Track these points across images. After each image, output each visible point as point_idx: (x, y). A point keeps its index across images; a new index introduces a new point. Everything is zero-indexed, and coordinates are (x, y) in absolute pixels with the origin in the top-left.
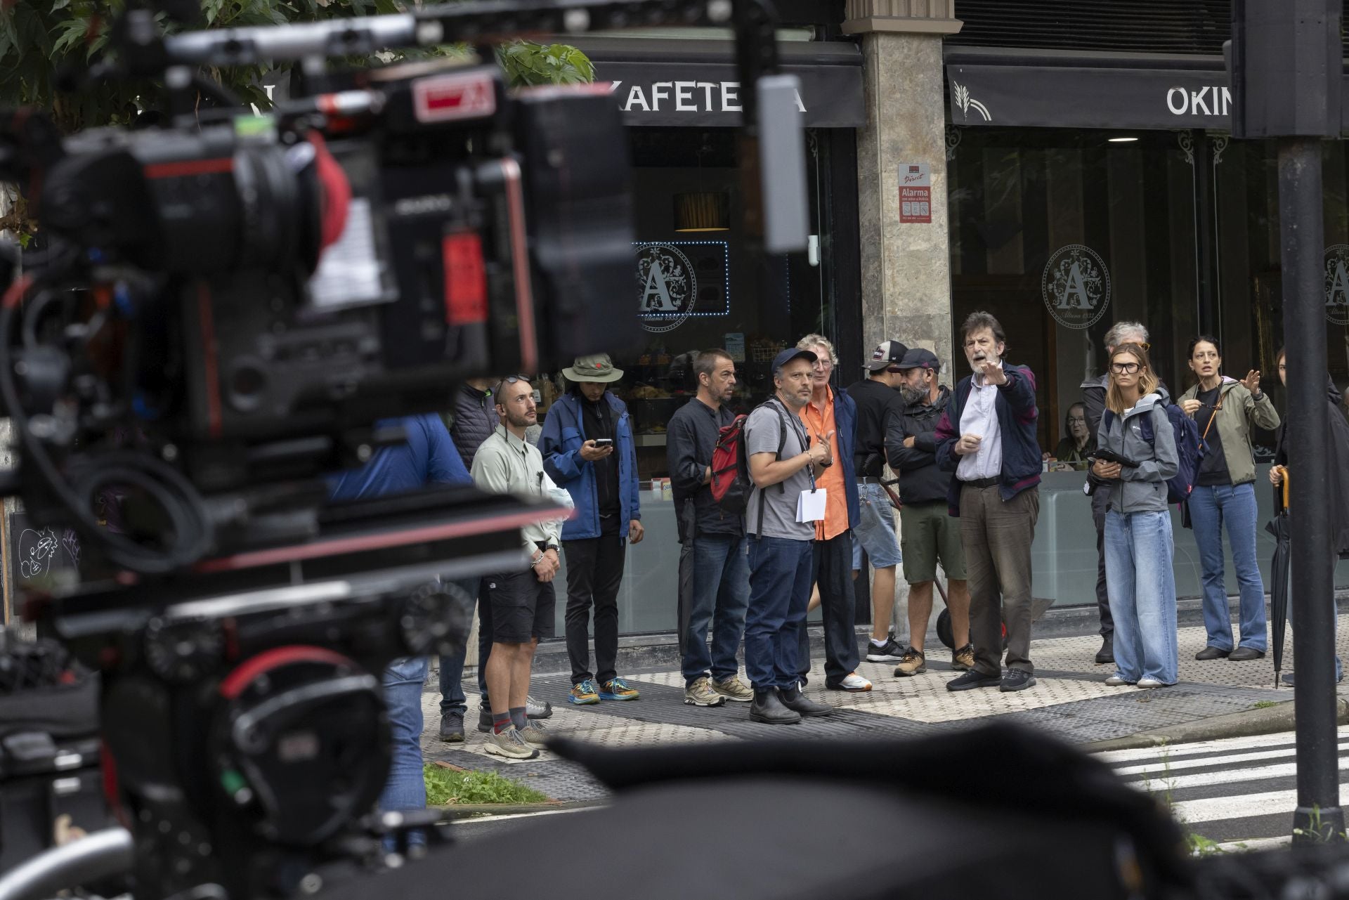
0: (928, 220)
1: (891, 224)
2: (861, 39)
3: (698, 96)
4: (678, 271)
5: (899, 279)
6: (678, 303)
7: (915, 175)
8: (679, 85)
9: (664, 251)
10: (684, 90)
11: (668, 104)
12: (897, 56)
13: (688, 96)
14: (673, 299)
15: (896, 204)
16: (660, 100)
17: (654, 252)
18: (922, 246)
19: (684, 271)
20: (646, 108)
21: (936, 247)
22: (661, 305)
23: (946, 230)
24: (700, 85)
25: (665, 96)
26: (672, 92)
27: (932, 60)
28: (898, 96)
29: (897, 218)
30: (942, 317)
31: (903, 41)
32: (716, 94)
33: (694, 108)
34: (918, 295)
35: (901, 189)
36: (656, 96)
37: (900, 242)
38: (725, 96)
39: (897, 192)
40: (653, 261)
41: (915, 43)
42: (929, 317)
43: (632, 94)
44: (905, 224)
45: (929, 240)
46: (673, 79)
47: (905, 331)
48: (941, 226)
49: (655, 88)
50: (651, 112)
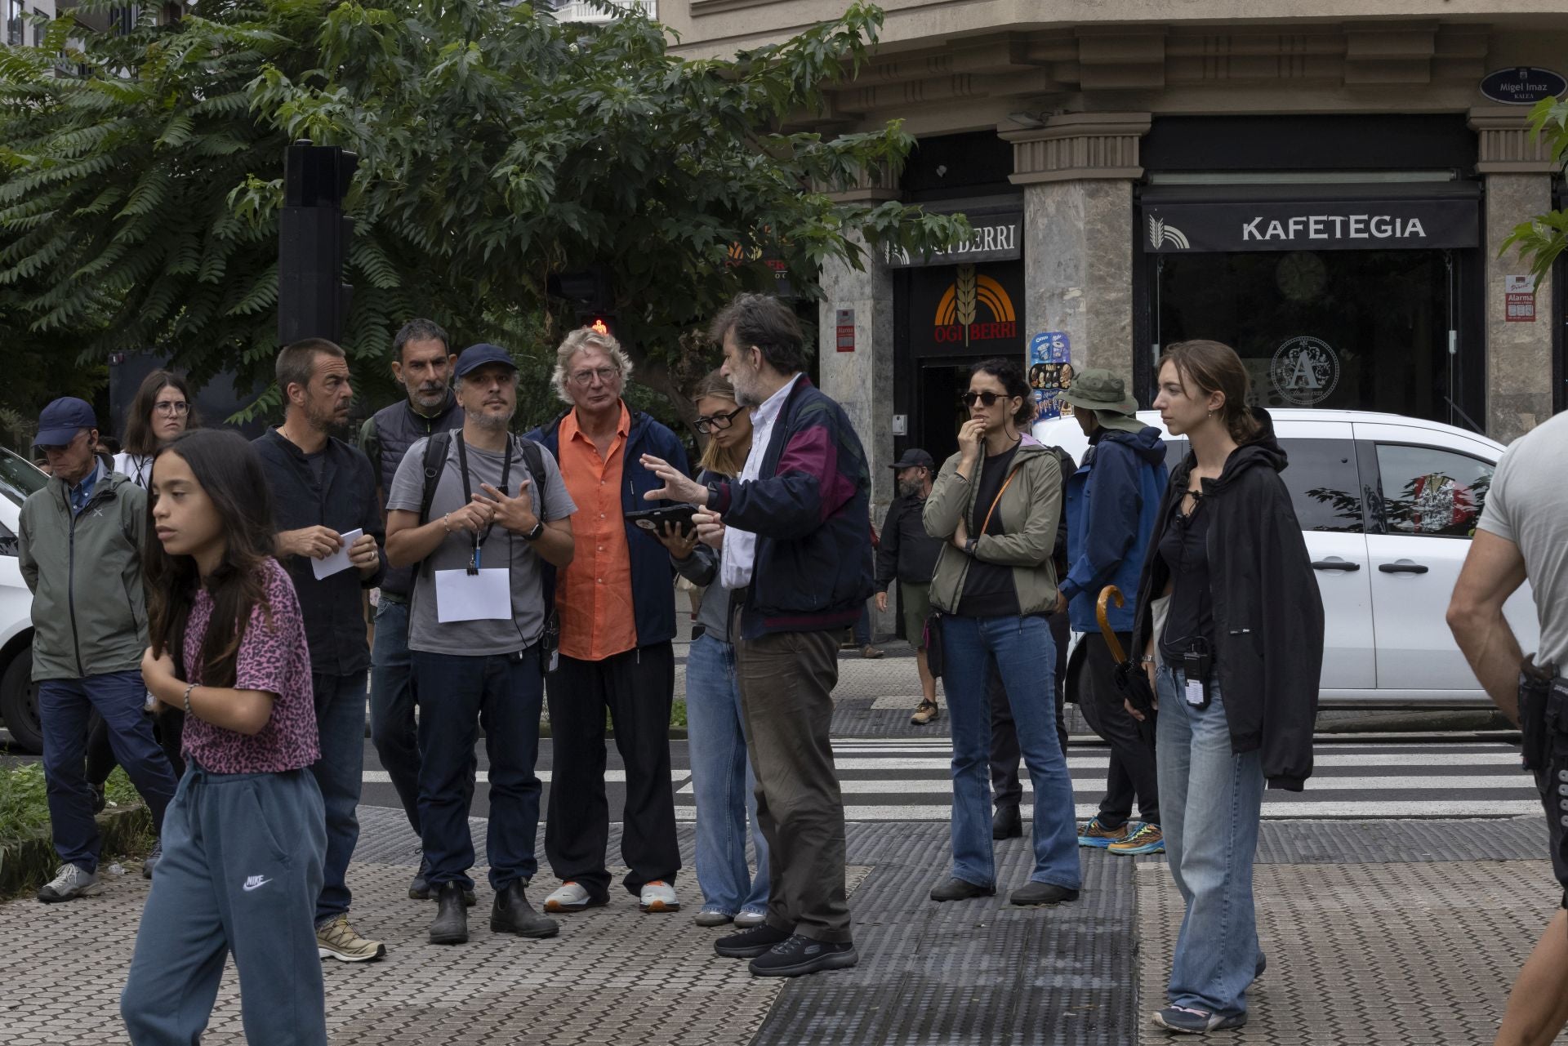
0: (1533, 319)
1: (1497, 323)
2: (1482, 178)
3: (1329, 227)
4: (1323, 358)
5: (1503, 366)
6: (1323, 382)
7: (1521, 284)
8: (1312, 219)
9: (1311, 344)
10: (1316, 222)
11: (1302, 234)
12: (1507, 190)
13: (1321, 227)
14: (1318, 380)
15: (1503, 307)
16: (1295, 231)
17: (1304, 343)
18: (1527, 339)
19: (1329, 358)
20: (1283, 236)
21: (1539, 340)
22: (1307, 384)
23: (1549, 326)
24: (1331, 218)
25: (1300, 227)
26: (1306, 224)
27: (1540, 193)
28: (1507, 222)
29: (1504, 318)
30: (1543, 396)
31: (1513, 179)
32: (1345, 226)
33: (1325, 236)
34: (1522, 378)
35: (1508, 295)
36: (1292, 227)
37: (1505, 337)
38: (1353, 226)
39: (1504, 298)
40: (1301, 351)
41: (1524, 180)
42: (1531, 395)
43: (1271, 227)
44: (1510, 323)
45: (1533, 334)
46: (1308, 215)
47: (1507, 406)
48: (1544, 324)
49: (1291, 222)
50: (1288, 240)
